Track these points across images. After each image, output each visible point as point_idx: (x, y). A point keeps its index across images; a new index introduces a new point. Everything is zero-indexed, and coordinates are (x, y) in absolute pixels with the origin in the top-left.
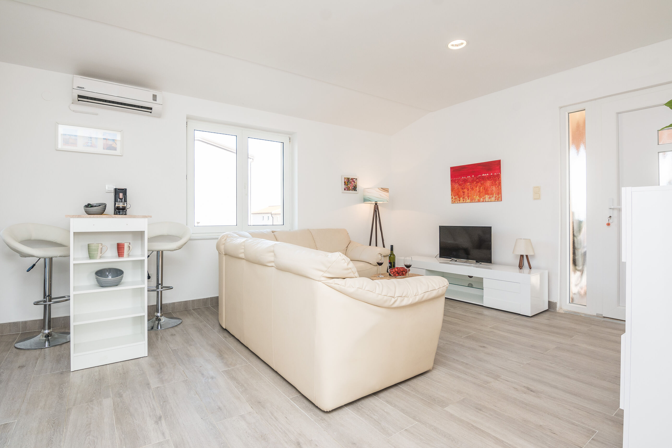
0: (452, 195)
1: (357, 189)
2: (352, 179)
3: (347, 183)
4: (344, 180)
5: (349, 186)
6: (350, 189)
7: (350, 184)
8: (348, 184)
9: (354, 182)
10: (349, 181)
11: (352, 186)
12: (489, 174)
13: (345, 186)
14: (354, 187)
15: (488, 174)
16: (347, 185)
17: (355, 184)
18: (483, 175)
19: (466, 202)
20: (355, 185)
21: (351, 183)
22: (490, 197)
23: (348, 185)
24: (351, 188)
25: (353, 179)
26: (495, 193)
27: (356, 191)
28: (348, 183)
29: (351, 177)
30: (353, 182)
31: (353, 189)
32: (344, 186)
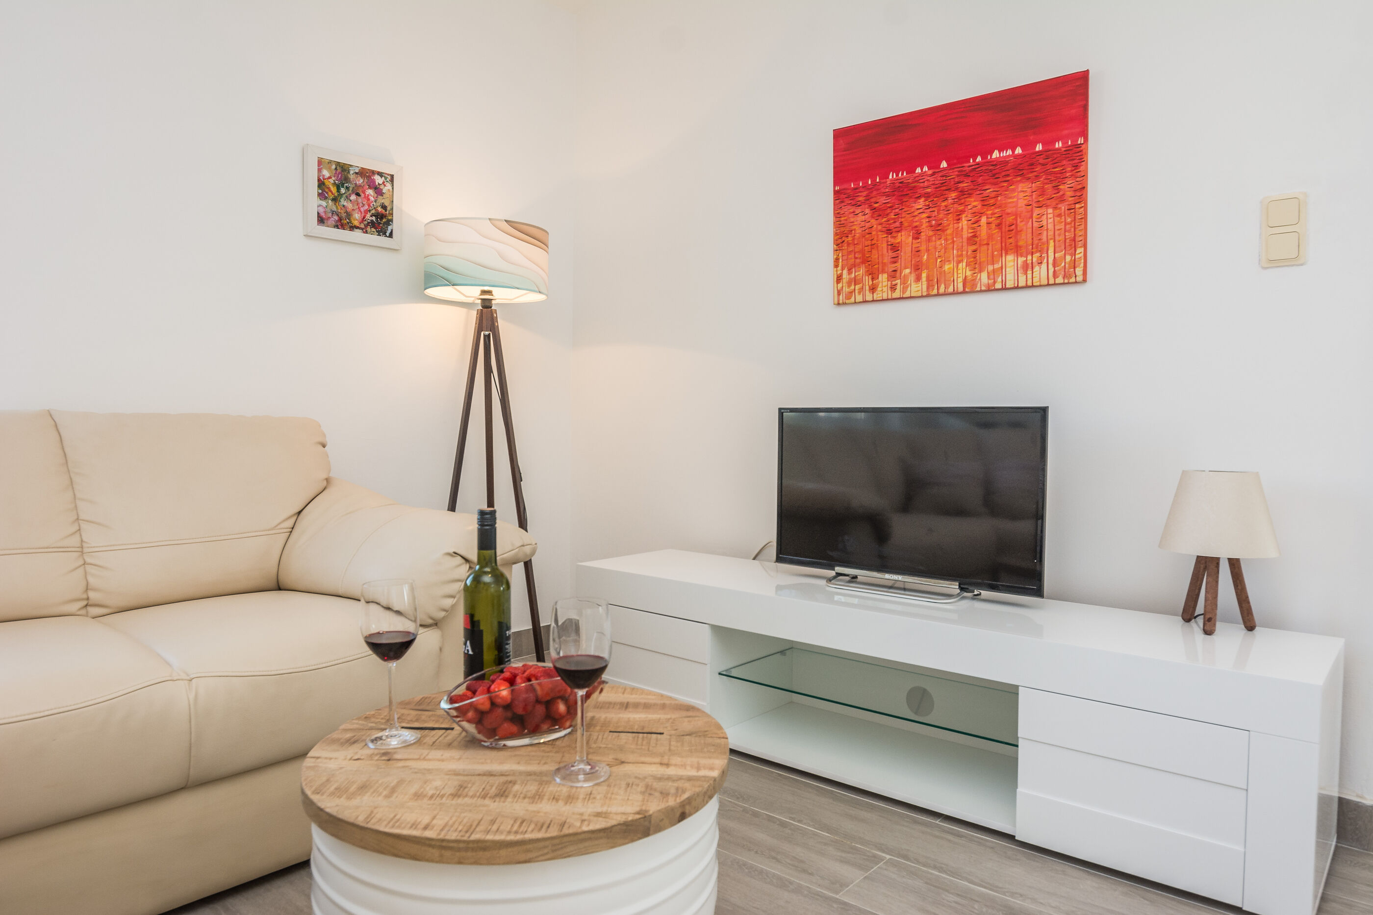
0: (836, 266)
1: (395, 226)
2: (363, 173)
3: (334, 190)
4: (319, 170)
5: (350, 206)
6: (356, 223)
7: (353, 197)
8: (341, 195)
9: (379, 191)
10: (347, 179)
11: (367, 211)
12: (1028, 145)
13: (324, 203)
14: (380, 216)
15: (1019, 151)
16: (335, 200)
17: (381, 200)
18: (996, 154)
19: (907, 294)
20: (384, 207)
21: (358, 195)
22: (1029, 262)
23: (343, 202)
24: (357, 216)
25: (373, 172)
26: (1052, 243)
27: (391, 236)
28: (343, 190)
29: (357, 161)
30: (371, 192)
31: (373, 224)
32: (315, 204)
